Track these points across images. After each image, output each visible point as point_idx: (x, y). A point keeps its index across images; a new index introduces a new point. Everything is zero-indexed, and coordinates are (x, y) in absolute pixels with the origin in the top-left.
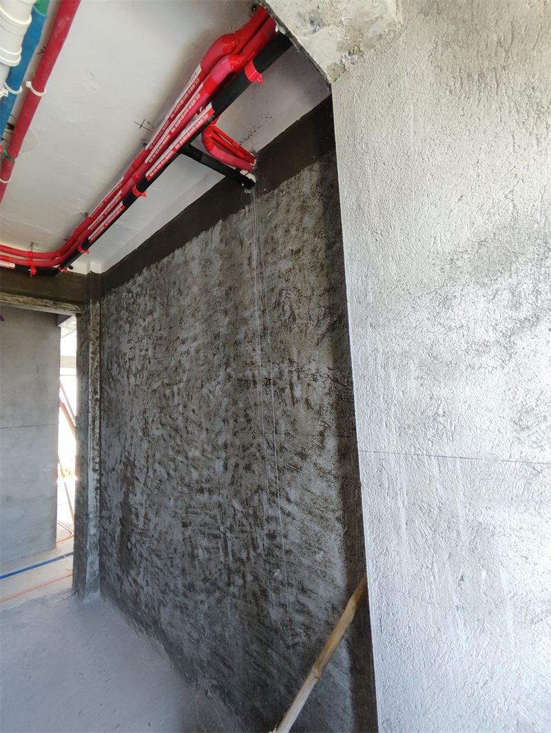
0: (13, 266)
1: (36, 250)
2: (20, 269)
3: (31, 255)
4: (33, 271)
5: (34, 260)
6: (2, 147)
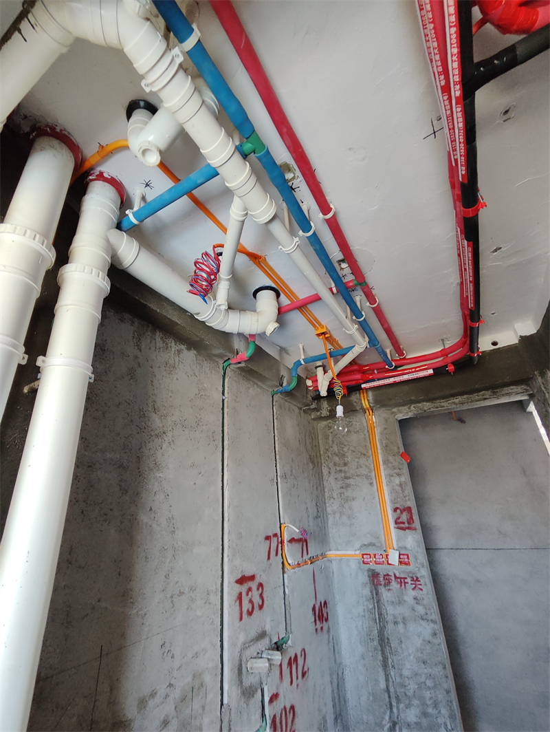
0: (431, 371)
1: (448, 344)
2: (439, 371)
3: (444, 353)
4: (451, 368)
5: (449, 356)
6: (352, 281)
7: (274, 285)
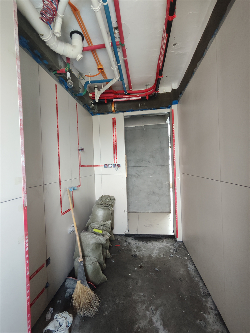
0: (140, 98)
1: (149, 87)
2: (143, 99)
3: (146, 91)
4: (147, 97)
5: (148, 92)
6: (118, 42)
7: (81, 32)
